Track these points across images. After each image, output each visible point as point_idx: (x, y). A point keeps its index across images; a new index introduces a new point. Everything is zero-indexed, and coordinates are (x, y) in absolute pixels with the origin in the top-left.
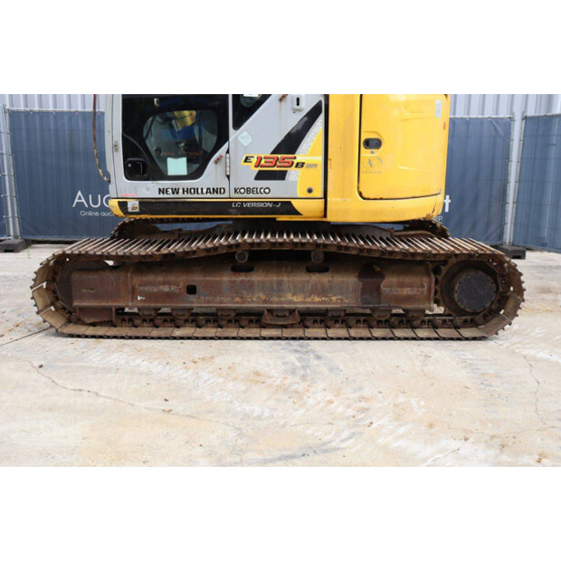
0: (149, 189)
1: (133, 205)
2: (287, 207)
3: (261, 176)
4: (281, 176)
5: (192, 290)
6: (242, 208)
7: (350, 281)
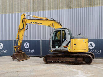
0: (54, 49)
1: (53, 51)
2: (67, 51)
3: (65, 48)
4: (67, 48)
5: (58, 59)
6: (63, 51)
7: (74, 58)
